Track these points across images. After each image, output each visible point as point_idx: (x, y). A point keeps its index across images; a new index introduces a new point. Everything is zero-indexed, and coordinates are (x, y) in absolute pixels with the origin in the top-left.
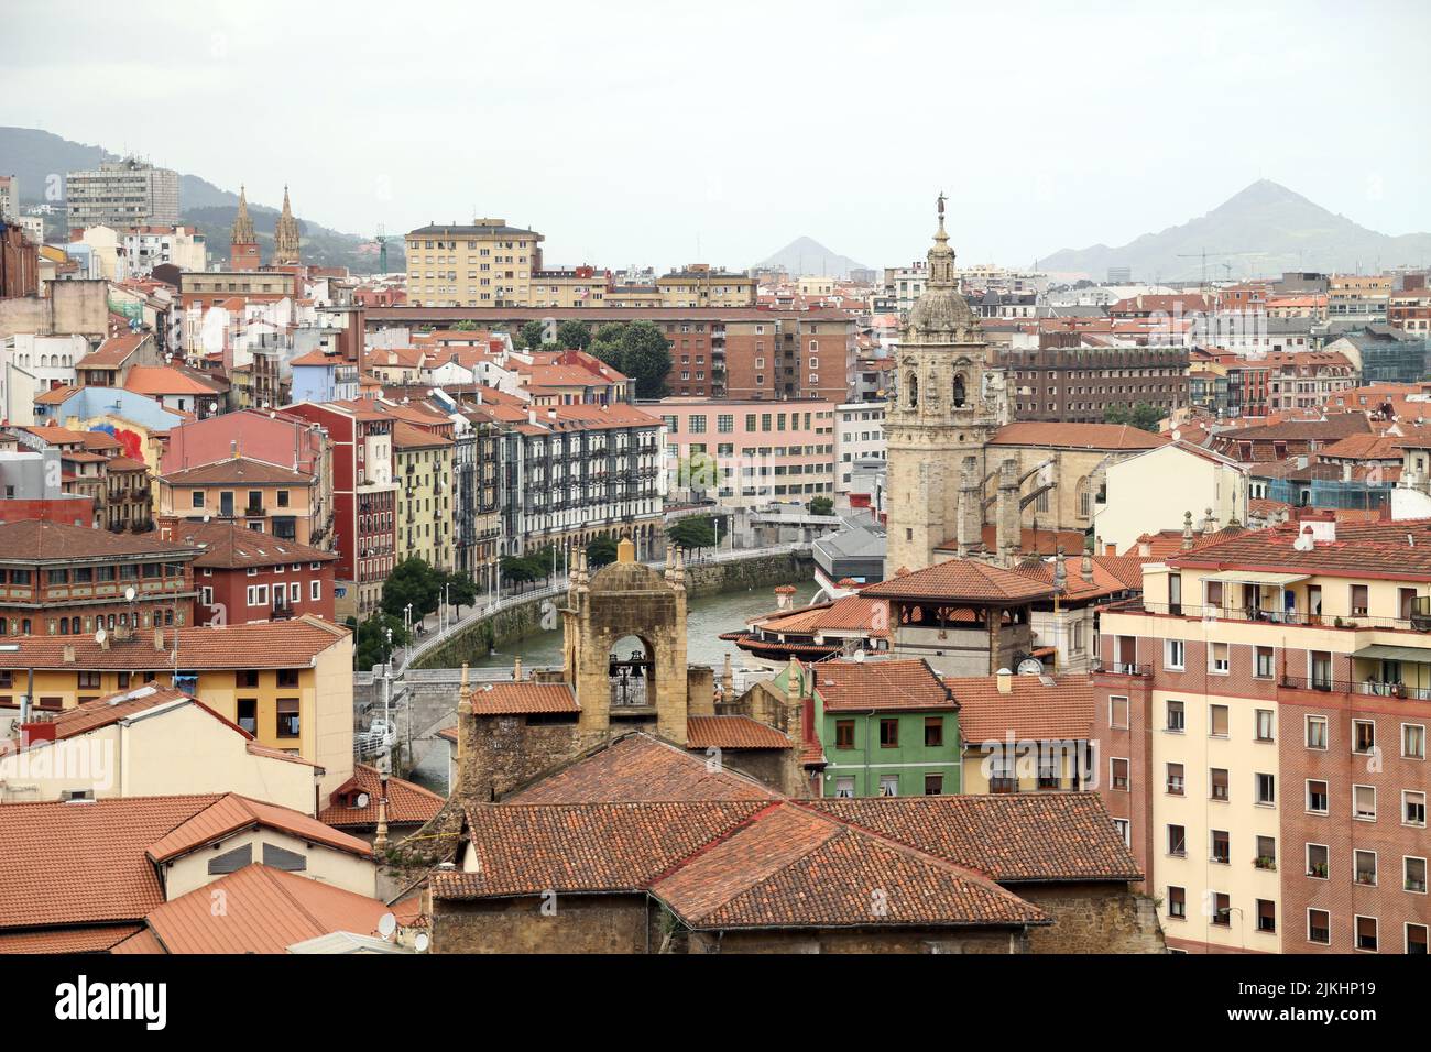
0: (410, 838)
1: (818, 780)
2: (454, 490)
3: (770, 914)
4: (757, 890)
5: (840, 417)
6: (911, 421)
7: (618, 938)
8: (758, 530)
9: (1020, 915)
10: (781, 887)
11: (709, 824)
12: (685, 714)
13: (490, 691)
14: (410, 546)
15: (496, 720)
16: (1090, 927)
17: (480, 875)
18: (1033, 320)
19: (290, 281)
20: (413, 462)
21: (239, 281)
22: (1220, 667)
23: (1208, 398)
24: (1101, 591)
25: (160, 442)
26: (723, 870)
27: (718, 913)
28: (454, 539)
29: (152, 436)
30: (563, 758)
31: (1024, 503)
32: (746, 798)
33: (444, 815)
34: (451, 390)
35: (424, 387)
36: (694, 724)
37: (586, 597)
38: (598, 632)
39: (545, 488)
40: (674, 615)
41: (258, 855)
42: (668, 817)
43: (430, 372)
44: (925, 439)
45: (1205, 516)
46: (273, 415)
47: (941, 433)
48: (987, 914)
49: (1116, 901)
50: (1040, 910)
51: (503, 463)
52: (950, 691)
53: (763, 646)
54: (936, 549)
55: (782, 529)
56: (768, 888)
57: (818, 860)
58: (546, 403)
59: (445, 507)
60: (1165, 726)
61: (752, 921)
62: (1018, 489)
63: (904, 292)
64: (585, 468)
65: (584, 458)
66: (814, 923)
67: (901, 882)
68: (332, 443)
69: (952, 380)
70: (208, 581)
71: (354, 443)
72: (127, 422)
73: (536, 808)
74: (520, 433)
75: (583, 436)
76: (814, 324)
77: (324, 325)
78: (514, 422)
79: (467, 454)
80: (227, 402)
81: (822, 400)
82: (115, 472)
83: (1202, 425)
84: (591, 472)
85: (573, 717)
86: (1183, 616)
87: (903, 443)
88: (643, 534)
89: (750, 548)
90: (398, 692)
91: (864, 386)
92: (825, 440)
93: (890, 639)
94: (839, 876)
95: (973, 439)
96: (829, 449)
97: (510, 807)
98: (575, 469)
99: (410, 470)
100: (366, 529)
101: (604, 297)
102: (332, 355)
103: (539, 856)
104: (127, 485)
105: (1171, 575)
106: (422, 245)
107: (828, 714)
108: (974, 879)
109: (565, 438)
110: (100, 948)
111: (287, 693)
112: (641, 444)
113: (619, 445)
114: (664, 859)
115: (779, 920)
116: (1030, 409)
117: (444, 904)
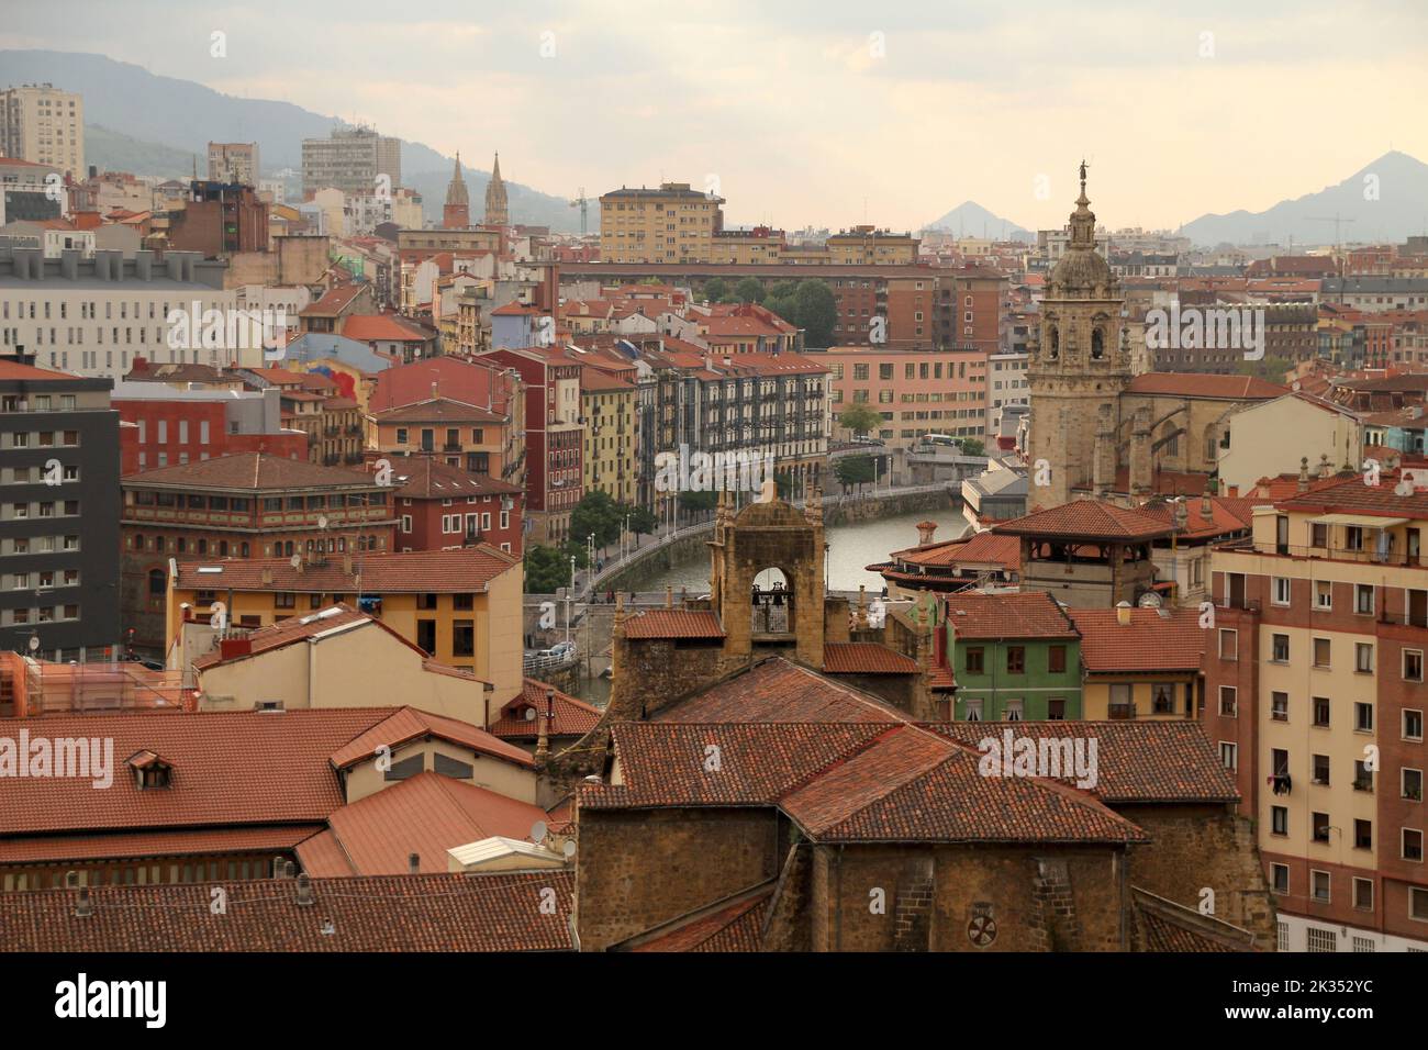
0: (568, 750)
1: (949, 703)
2: (636, 429)
3: (888, 830)
4: (877, 805)
5: (992, 367)
6: (1052, 371)
7: (749, 848)
8: (914, 469)
9: (1122, 834)
10: (899, 804)
11: (836, 745)
12: (821, 642)
13: (642, 617)
14: (595, 480)
15: (649, 643)
16: (1189, 845)
17: (622, 787)
18: (1173, 279)
19: (496, 239)
20: (599, 403)
21: (449, 238)
22: (1323, 604)
23: (1334, 352)
24: (1220, 530)
25: (371, 383)
26: (847, 788)
27: (840, 827)
28: (636, 474)
29: (363, 377)
30: (710, 679)
31: (1156, 447)
32: (872, 721)
33: (600, 730)
34: (635, 338)
35: (611, 335)
36: (830, 650)
37: (731, 532)
38: (741, 564)
39: (719, 428)
40: (813, 550)
41: (429, 764)
42: (798, 737)
43: (618, 322)
44: (1065, 388)
45: (1321, 461)
46: (470, 360)
47: (1080, 382)
48: (1091, 833)
49: (1214, 821)
50: (1140, 830)
51: (681, 406)
52: (1072, 622)
53: (904, 576)
54: (1074, 489)
55: (937, 469)
56: (887, 805)
57: (935, 780)
58: (723, 351)
59: (628, 445)
60: (1271, 657)
61: (871, 835)
62: (1150, 435)
63: (1055, 253)
64: (756, 411)
65: (756, 401)
66: (929, 839)
67: (1011, 802)
68: (525, 386)
69: (1091, 334)
70: (408, 510)
71: (545, 386)
72: (343, 365)
73: (677, 727)
74: (697, 378)
75: (756, 382)
76: (969, 282)
77: (522, 278)
78: (693, 368)
79: (648, 397)
80: (434, 347)
81: (976, 350)
82: (330, 411)
83: (1325, 377)
84: (762, 414)
85: (718, 642)
86: (1289, 556)
87: (1045, 391)
88: (809, 472)
89: (907, 486)
90: (578, 613)
91: (1014, 338)
92: (978, 387)
93: (1021, 573)
94: (954, 795)
95: (1108, 389)
96: (982, 396)
97: (653, 725)
98: (748, 412)
99: (596, 411)
100: (557, 464)
101: (778, 255)
102: (528, 306)
103: (677, 771)
104: (341, 422)
105: (1279, 518)
106: (614, 207)
107: (959, 641)
108: (1080, 800)
109: (739, 384)
110: (287, 845)
111: (463, 615)
112: (809, 389)
113: (788, 390)
114: (793, 776)
115: (896, 835)
116: (1169, 360)
117: (589, 814)
